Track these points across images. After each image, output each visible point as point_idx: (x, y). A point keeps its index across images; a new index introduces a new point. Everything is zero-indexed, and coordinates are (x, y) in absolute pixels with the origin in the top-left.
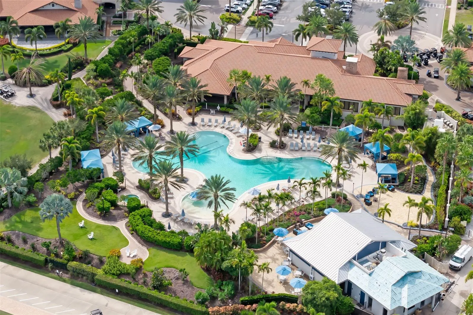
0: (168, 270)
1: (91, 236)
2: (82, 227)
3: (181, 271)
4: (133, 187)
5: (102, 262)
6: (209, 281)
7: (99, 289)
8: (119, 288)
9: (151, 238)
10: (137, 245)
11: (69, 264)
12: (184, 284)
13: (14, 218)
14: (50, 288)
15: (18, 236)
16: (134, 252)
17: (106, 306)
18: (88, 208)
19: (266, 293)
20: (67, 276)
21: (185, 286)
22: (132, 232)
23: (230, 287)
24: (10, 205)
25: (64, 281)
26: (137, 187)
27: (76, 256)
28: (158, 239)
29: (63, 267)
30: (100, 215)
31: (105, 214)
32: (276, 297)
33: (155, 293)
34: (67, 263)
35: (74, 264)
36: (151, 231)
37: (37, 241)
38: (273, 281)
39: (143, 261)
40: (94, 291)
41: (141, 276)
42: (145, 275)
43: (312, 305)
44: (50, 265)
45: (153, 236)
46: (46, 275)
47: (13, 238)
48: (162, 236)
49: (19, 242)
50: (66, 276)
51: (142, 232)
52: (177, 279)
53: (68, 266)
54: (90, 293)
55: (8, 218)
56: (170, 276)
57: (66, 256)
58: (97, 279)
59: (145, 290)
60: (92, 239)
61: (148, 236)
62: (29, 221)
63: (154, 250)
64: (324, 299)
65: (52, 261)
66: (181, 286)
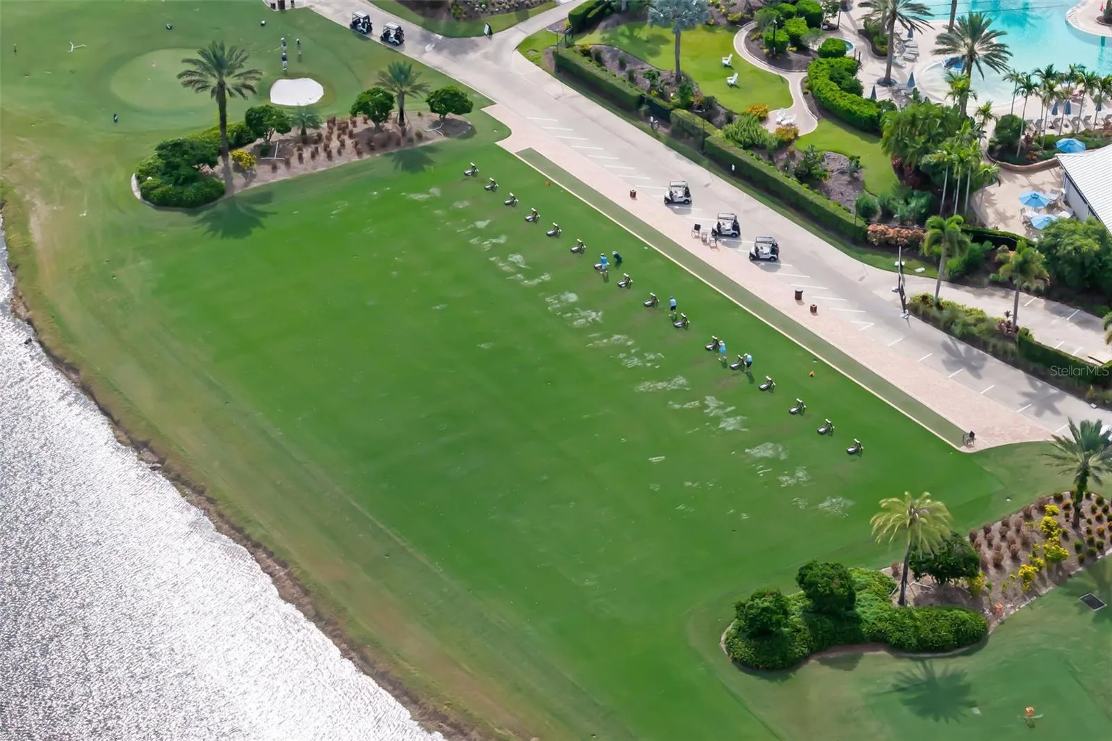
0: (833, 155)
1: (732, 80)
2: (726, 66)
3: (852, 158)
4: (853, 29)
5: (730, 120)
6: (895, 189)
7: (706, 161)
8: (740, 163)
9: (829, 101)
10: (804, 110)
11: (674, 112)
12: (850, 183)
13: (623, 28)
14: (629, 142)
15: (615, 55)
16: (790, 118)
17: (706, 186)
18: (753, 41)
19: (983, 225)
20: (666, 130)
21: (851, 187)
22: (806, 90)
23: (923, 201)
24: (623, 7)
25: (658, 137)
26: (860, 32)
27: (693, 102)
28: (839, 105)
29: (663, 115)
30: (767, 55)
31: (776, 55)
32: (997, 235)
33: (792, 183)
34: (672, 109)
35: (683, 113)
36: (833, 90)
37: (642, 69)
38: (1013, 217)
39: (799, 135)
40: (698, 162)
41: (784, 156)
42: (792, 156)
43: (1049, 256)
44: (644, 108)
45: (833, 98)
46: (634, 122)
47: (606, 56)
48: (847, 101)
49: (612, 66)
50: (663, 131)
51: (818, 90)
52: (843, 173)
53: (671, 115)
54: (690, 163)
55: (613, 26)
56: (834, 165)
57: (677, 100)
58: (708, 142)
59: (779, 175)
60: (732, 85)
61: (825, 98)
62: (645, 38)
63: (827, 124)
64: (1069, 248)
65: (650, 102)
66: (843, 185)
